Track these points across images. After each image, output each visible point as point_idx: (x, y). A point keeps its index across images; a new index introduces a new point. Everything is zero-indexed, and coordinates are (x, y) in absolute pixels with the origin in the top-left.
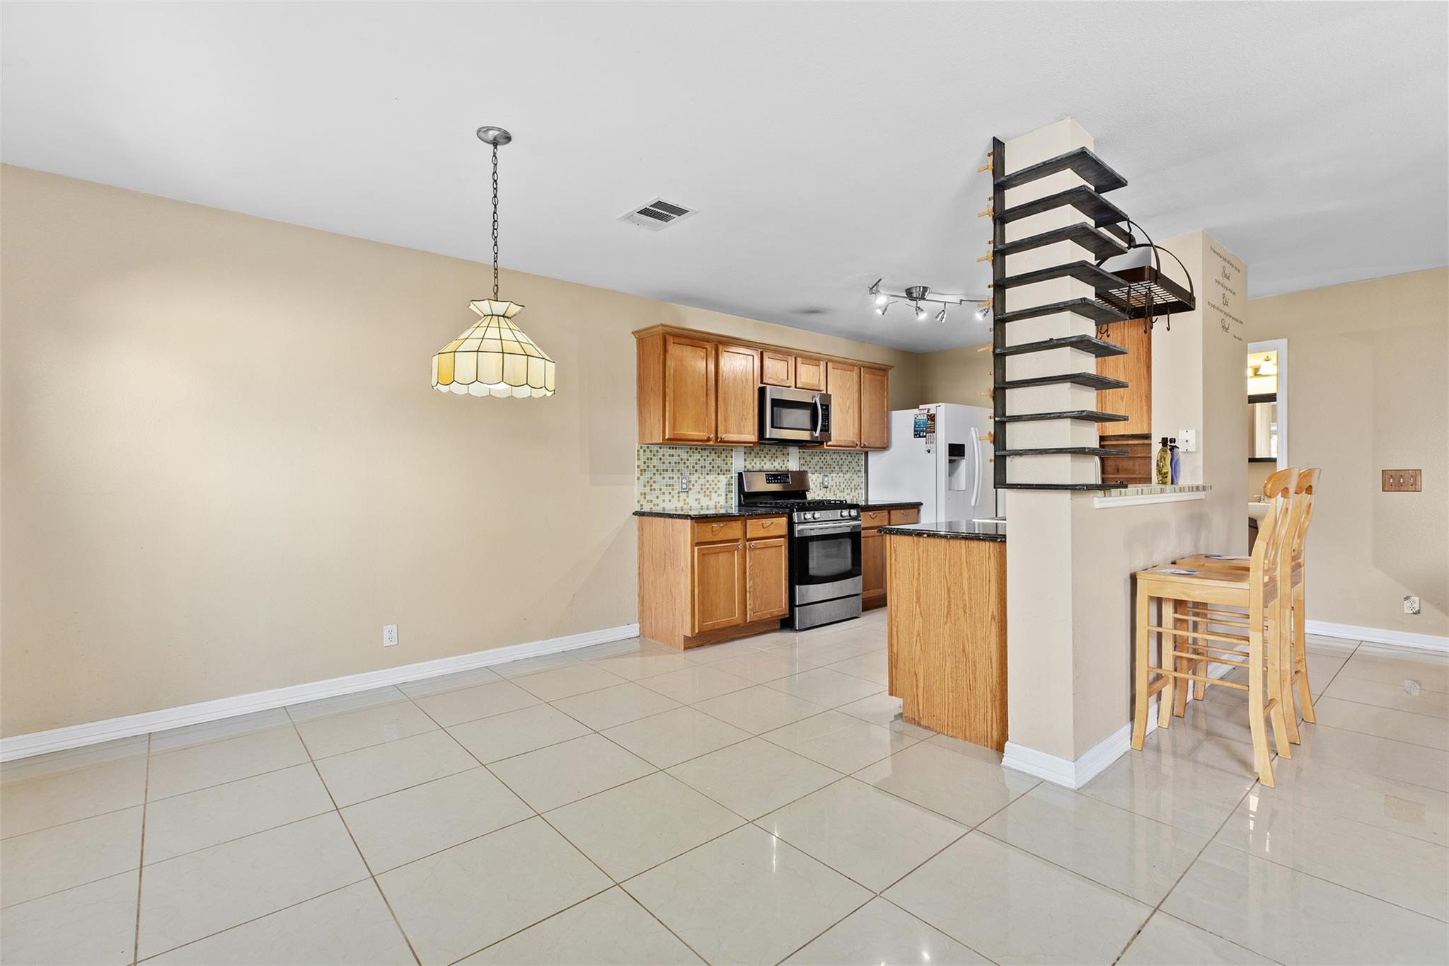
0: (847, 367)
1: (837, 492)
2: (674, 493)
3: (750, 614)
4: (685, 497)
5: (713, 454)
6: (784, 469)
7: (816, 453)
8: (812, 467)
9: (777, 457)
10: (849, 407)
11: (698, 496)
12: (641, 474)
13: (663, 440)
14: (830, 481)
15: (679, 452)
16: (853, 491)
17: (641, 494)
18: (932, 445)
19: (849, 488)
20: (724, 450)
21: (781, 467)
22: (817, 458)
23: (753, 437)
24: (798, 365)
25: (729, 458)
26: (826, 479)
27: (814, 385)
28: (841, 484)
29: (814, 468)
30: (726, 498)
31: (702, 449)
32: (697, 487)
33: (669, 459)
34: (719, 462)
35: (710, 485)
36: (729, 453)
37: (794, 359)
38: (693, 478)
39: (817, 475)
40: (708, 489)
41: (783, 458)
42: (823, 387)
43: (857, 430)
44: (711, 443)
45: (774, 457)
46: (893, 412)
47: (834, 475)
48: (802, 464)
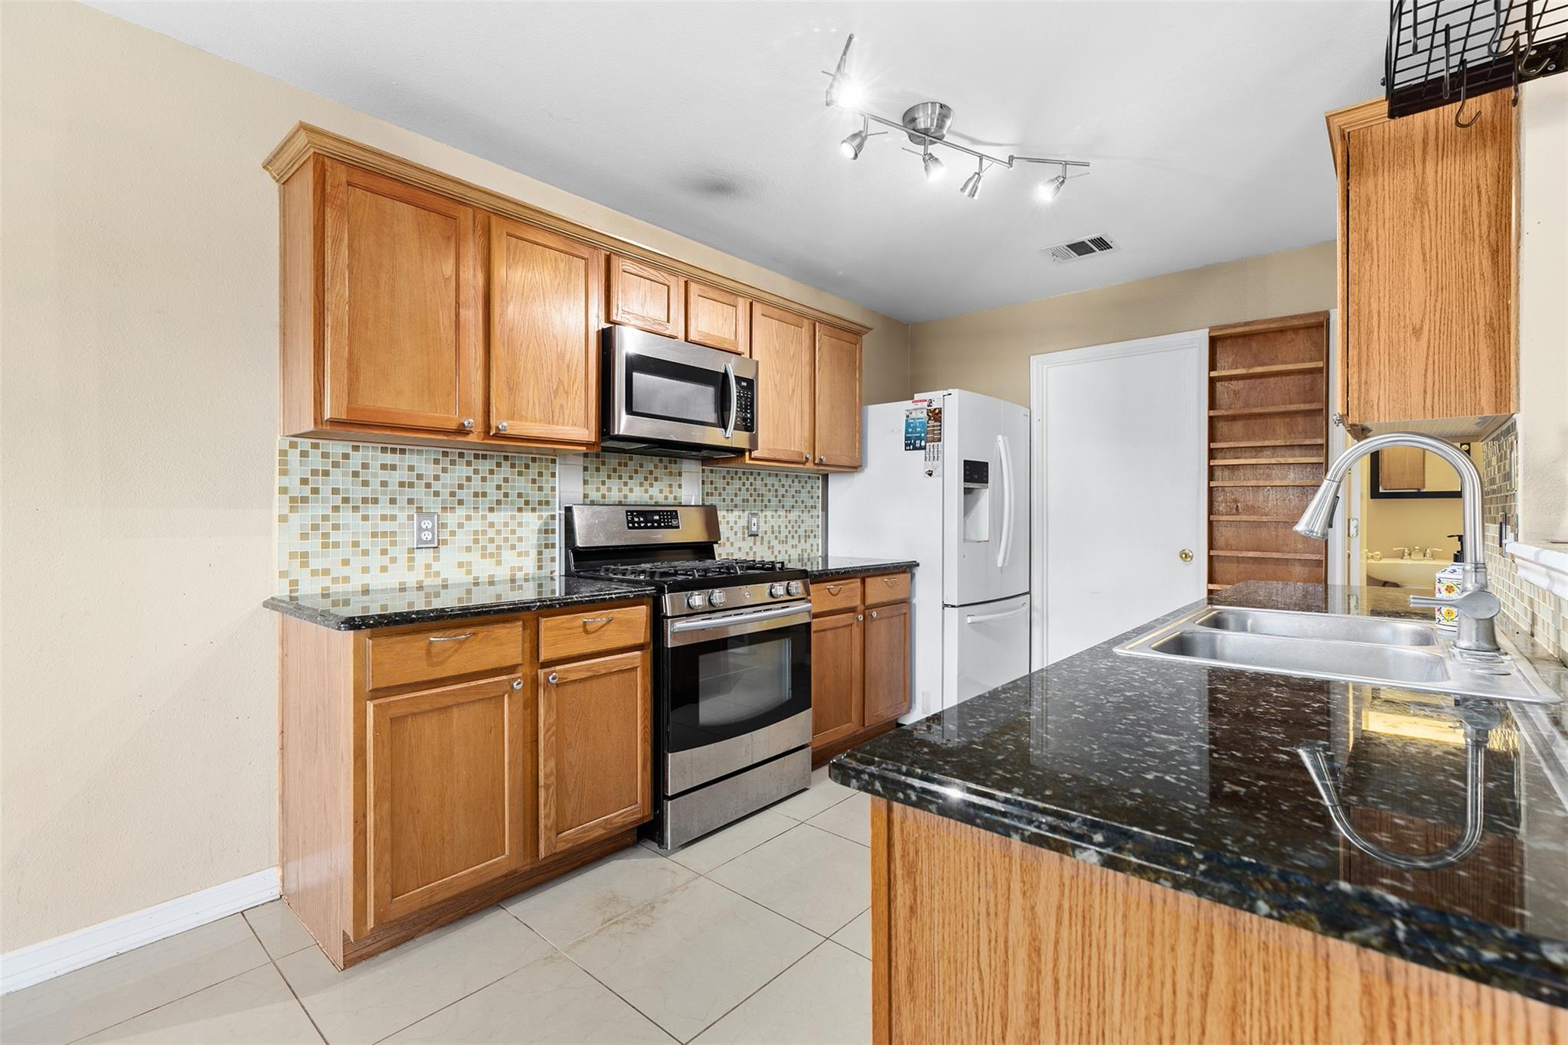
0: (790, 317)
1: (774, 543)
2: (400, 552)
3: (548, 839)
4: (431, 561)
5: (506, 469)
6: (671, 501)
7: (736, 473)
8: (728, 499)
9: (656, 479)
10: (793, 390)
11: (465, 557)
12: (292, 509)
13: (316, 423)
14: (762, 524)
15: (410, 459)
16: (803, 541)
17: (292, 555)
18: (935, 462)
19: (796, 536)
20: (534, 460)
21: (666, 498)
22: (737, 484)
23: (587, 433)
24: (693, 297)
25: (547, 474)
26: (754, 520)
27: (724, 340)
28: (783, 528)
29: (732, 500)
30: (540, 560)
31: (476, 456)
32: (463, 538)
33: (384, 475)
34: (521, 484)
35: (498, 532)
36: (547, 468)
37: (682, 284)
38: (452, 519)
39: (736, 513)
40: (492, 540)
41: (666, 480)
42: (743, 347)
43: (807, 434)
44: (471, 438)
45: (650, 478)
46: (870, 407)
47: (769, 514)
48: (707, 494)
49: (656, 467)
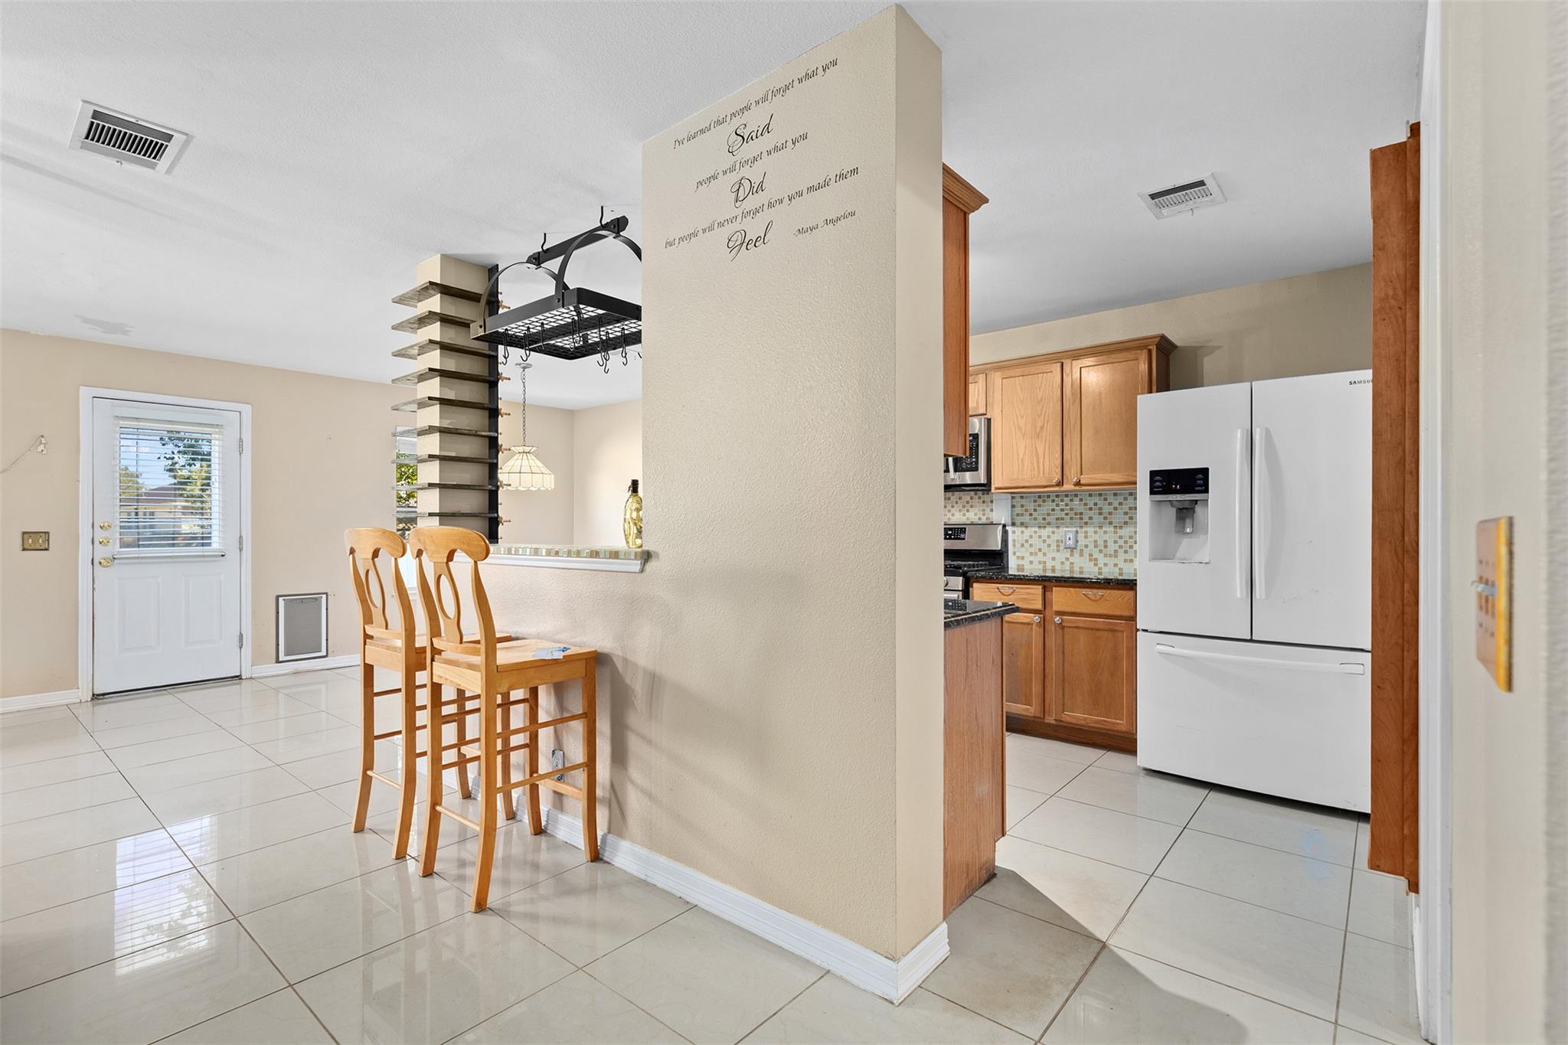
0: (1037, 368)
1: (1099, 556)
6: (983, 521)
7: (1049, 497)
8: (1040, 518)
9: (972, 507)
14: (1081, 538)
21: (980, 519)
22: (1049, 505)
26: (1070, 536)
28: (1110, 543)
29: (1044, 519)
39: (1049, 529)
42: (983, 409)
45: (967, 506)
47: (1090, 530)
48: (1018, 515)
49: (972, 498)
